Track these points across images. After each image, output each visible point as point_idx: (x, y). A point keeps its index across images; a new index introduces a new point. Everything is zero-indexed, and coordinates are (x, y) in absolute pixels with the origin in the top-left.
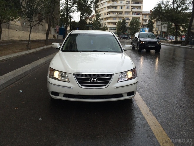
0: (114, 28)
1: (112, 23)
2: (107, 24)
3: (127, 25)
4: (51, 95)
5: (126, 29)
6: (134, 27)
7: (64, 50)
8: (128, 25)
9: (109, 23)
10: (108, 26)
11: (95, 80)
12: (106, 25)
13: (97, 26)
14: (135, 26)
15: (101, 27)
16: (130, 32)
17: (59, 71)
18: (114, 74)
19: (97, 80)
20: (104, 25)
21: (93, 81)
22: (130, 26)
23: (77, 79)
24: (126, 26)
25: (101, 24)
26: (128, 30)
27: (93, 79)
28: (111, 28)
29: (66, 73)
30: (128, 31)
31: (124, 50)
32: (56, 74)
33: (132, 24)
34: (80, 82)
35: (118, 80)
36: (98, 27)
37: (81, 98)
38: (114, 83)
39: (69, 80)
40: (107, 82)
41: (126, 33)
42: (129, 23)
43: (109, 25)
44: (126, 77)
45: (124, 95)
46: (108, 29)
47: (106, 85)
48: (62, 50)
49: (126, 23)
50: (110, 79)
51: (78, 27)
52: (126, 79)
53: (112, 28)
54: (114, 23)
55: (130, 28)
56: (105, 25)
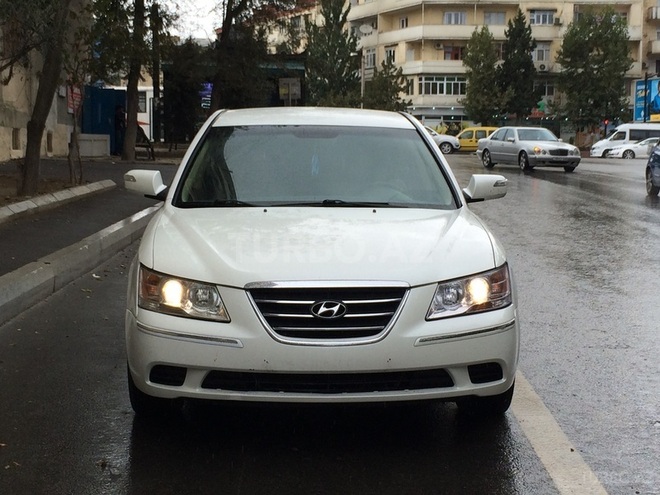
0: (451, 76)
1: (436, 43)
2: (401, 52)
3: (541, 57)
4: (149, 383)
5: (536, 84)
6: (588, 73)
7: (184, 200)
8: (548, 60)
9: (416, 45)
10: (410, 65)
11: (335, 309)
12: (397, 62)
13: (332, 69)
14: (597, 62)
15: (365, 74)
16: (564, 102)
17: (184, 281)
18: (410, 288)
19: (341, 310)
20: (382, 57)
21: (323, 314)
22: (563, 62)
23: (263, 308)
24: (537, 63)
25: (360, 52)
26: (551, 92)
27: (327, 306)
28: (429, 76)
29: (215, 285)
30: (552, 98)
31: (469, 200)
32: (173, 294)
33: (574, 49)
34: (272, 322)
35: (430, 313)
36: (341, 71)
37: (278, 391)
38: (412, 323)
39: (226, 313)
40: (385, 321)
41: (535, 112)
42: (559, 44)
43: (418, 57)
44: (464, 300)
45: (456, 374)
46: (411, 84)
47: (381, 330)
48: (178, 203)
49: (536, 43)
50: (394, 307)
51: (208, 80)
52: (464, 309)
53: (440, 76)
54: (453, 49)
55: (561, 78)
56: (391, 57)
